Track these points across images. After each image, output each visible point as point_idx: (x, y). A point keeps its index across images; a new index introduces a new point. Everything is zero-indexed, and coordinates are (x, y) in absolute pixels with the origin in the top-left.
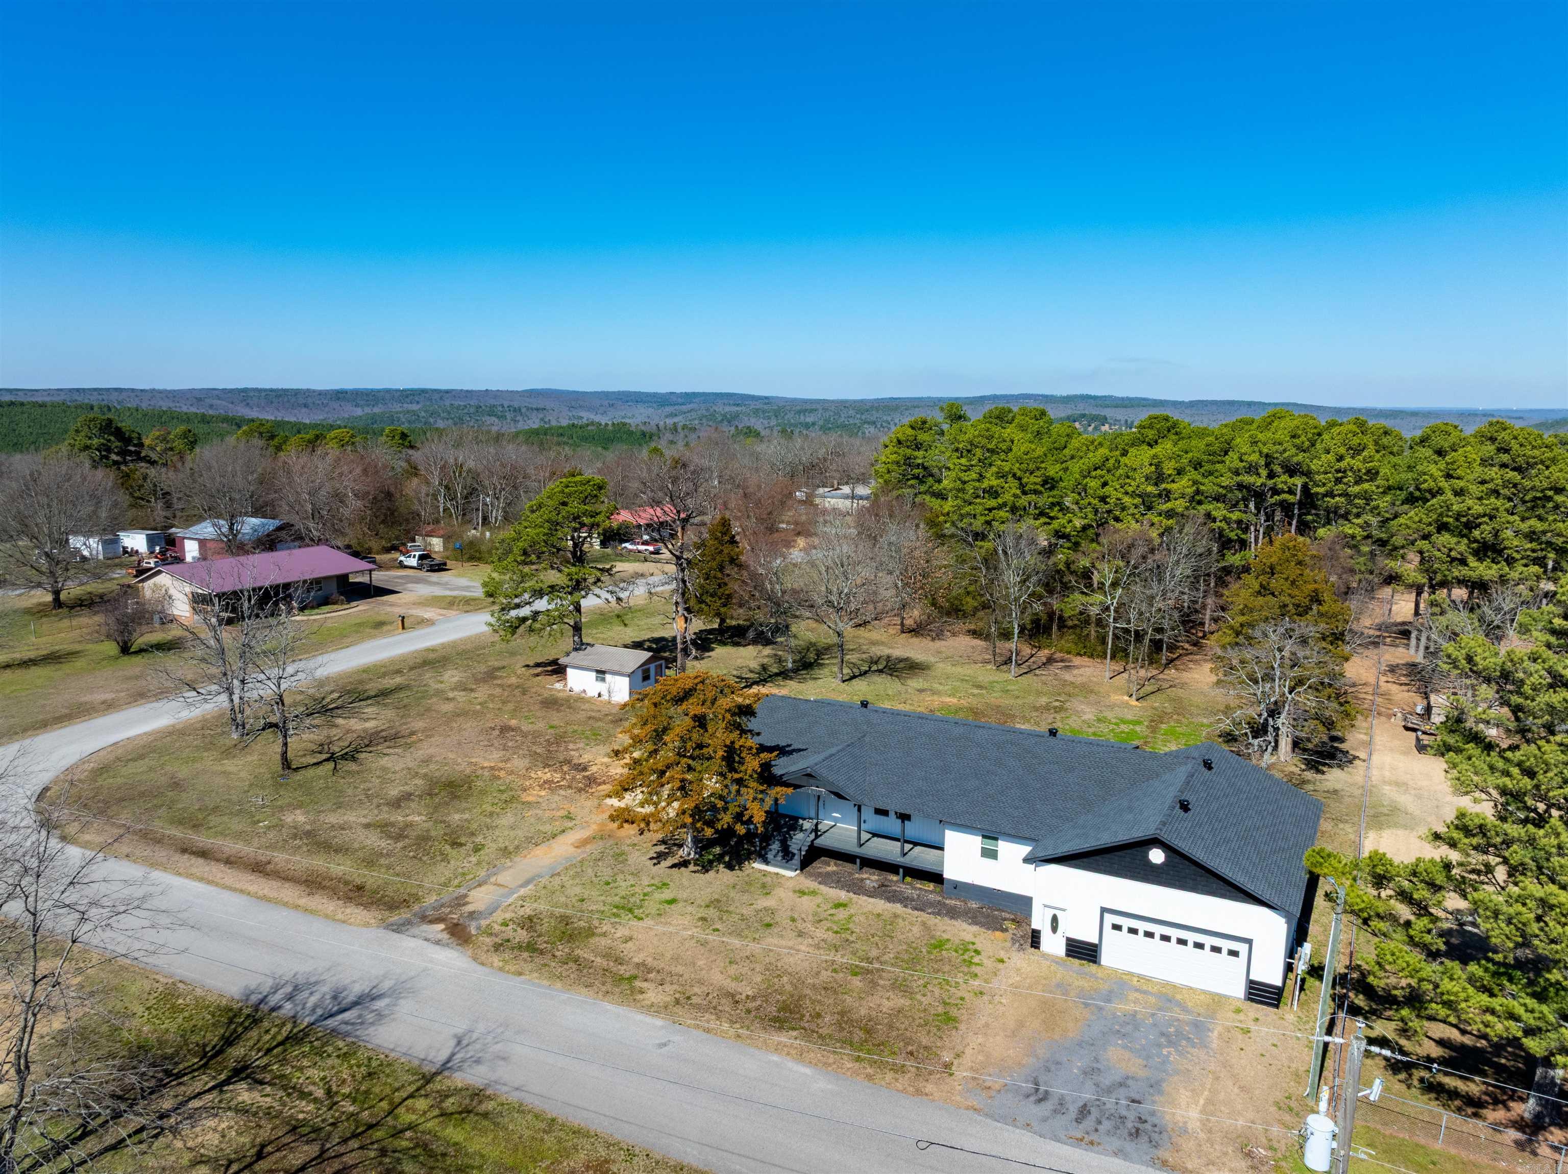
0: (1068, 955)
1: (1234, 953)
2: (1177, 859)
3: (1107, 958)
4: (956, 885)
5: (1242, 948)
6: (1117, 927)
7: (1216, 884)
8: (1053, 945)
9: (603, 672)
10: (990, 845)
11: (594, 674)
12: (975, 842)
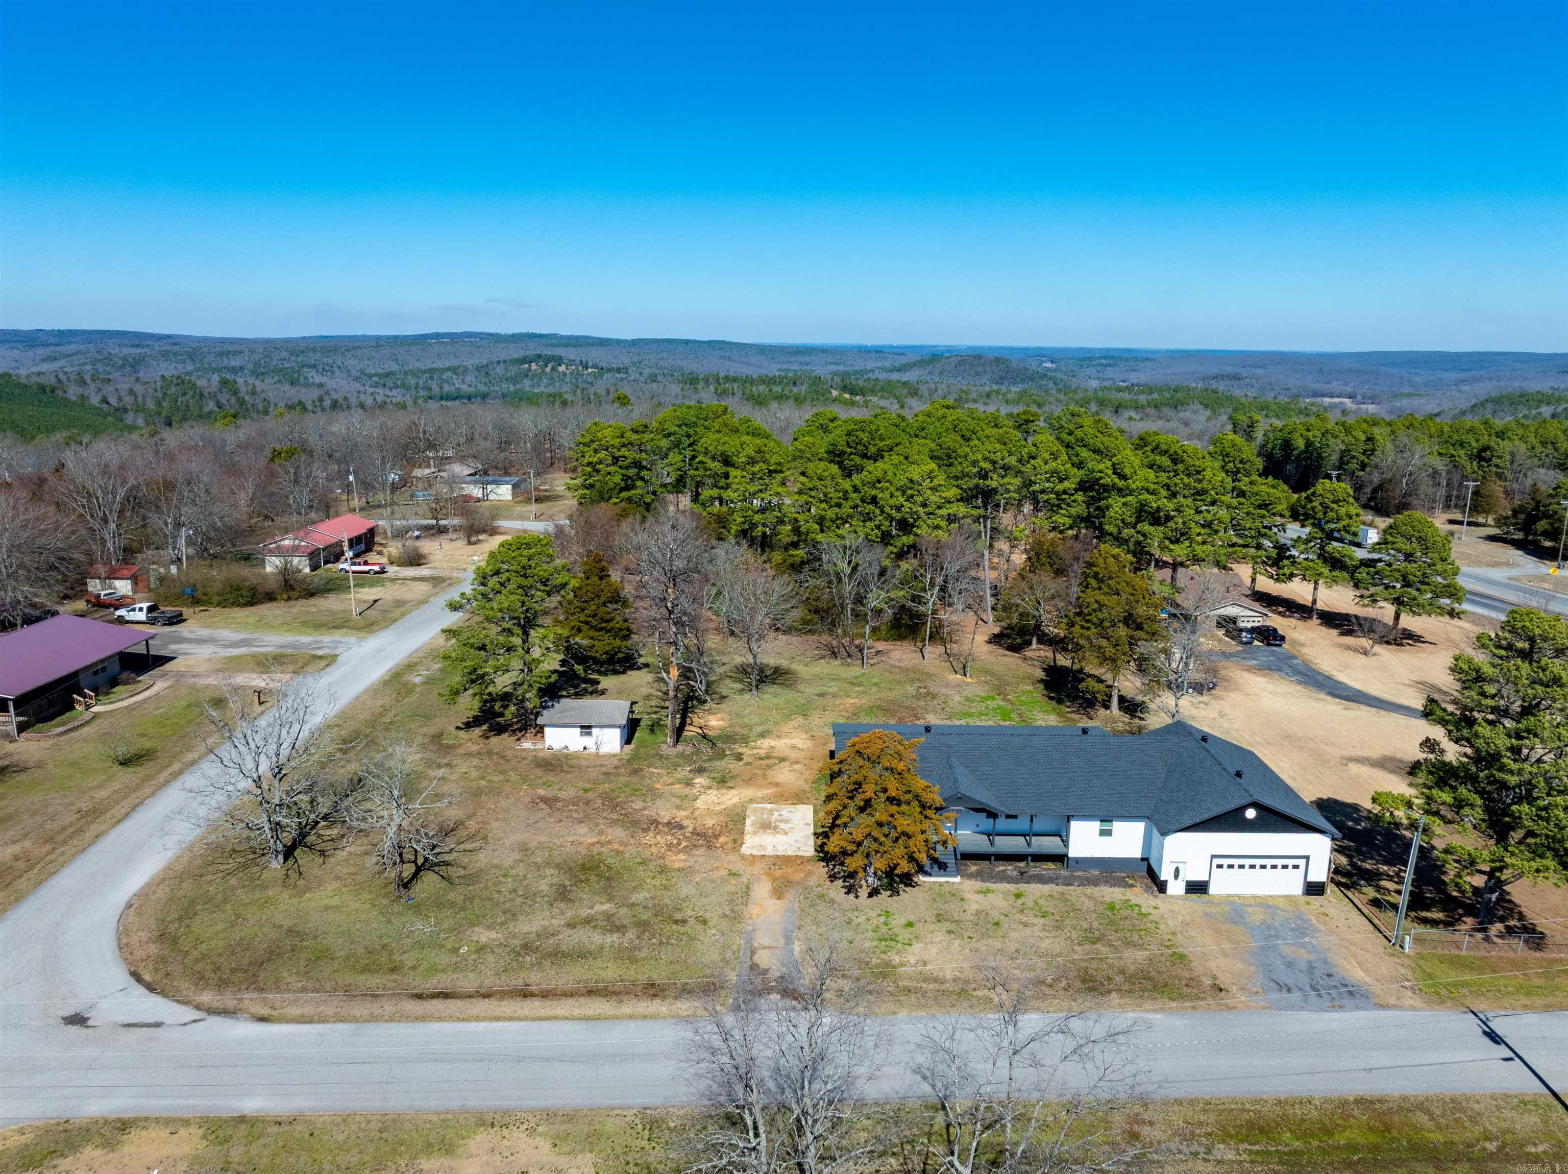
0: (1186, 893)
1: (1296, 867)
2: (1264, 813)
3: (1213, 890)
4: (1077, 861)
5: (1302, 863)
6: (1220, 866)
7: (1289, 824)
8: (1176, 888)
9: (590, 727)
10: (1106, 826)
11: (578, 730)
12: (1096, 826)
